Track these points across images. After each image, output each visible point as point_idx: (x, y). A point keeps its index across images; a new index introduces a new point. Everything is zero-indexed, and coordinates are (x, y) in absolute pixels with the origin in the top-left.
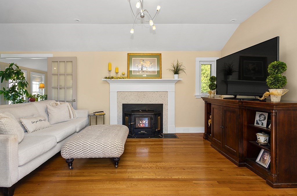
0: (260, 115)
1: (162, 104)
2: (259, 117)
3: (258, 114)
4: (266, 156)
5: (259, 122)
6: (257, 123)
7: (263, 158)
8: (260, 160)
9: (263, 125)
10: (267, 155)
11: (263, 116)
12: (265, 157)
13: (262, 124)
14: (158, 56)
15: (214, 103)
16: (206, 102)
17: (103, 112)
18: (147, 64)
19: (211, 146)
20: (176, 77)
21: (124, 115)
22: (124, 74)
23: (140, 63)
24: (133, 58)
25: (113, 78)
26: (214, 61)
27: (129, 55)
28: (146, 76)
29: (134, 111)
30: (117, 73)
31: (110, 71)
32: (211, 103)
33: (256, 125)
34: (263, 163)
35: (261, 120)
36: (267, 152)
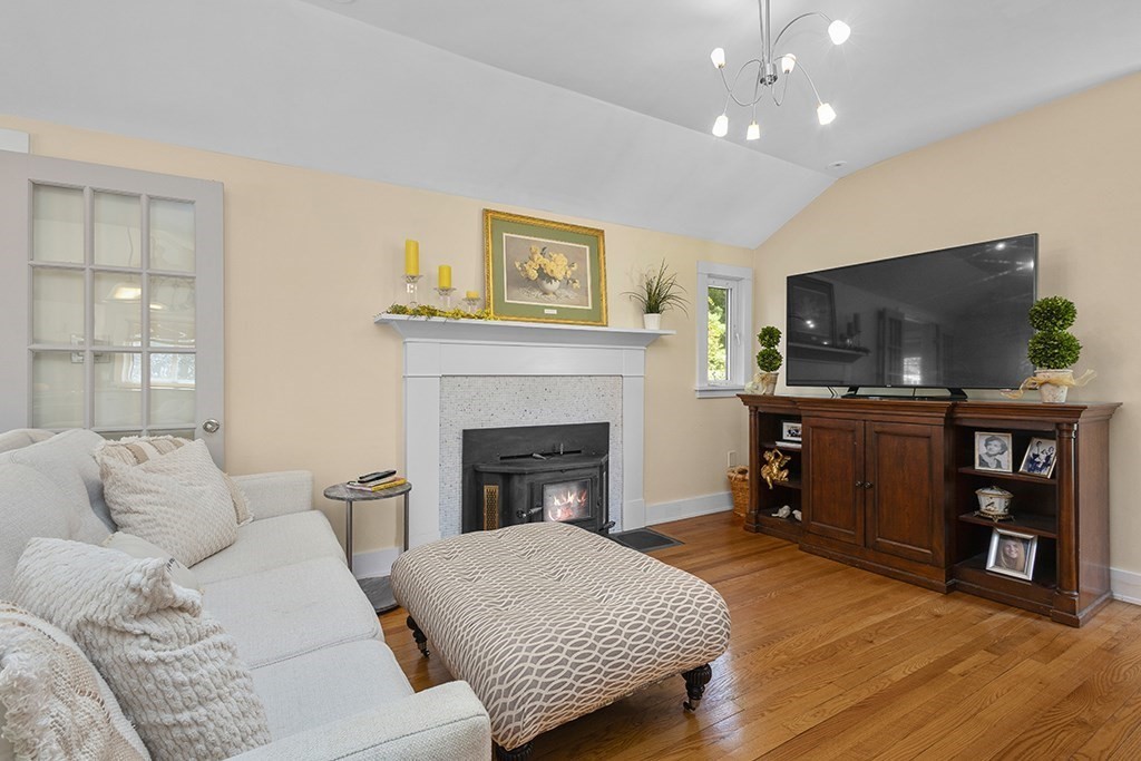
0: (988, 441)
1: (607, 425)
2: (986, 445)
3: (980, 438)
4: (1013, 549)
5: (986, 458)
6: (983, 462)
7: (1005, 555)
8: (997, 563)
9: (1000, 467)
10: (1015, 546)
11: (995, 442)
12: (1011, 551)
13: (999, 464)
14: (594, 237)
15: (819, 414)
16: (754, 411)
17: (396, 475)
18: (558, 266)
19: (801, 549)
20: (653, 323)
21: (473, 479)
22: (473, 300)
23: (533, 260)
24: (505, 234)
25: (432, 313)
26: (738, 280)
27: (493, 219)
28: (555, 312)
29: (512, 457)
30: (445, 291)
31: (413, 277)
32: (803, 413)
33: (977, 467)
34: (1014, 569)
35: (992, 453)
36: (1012, 538)
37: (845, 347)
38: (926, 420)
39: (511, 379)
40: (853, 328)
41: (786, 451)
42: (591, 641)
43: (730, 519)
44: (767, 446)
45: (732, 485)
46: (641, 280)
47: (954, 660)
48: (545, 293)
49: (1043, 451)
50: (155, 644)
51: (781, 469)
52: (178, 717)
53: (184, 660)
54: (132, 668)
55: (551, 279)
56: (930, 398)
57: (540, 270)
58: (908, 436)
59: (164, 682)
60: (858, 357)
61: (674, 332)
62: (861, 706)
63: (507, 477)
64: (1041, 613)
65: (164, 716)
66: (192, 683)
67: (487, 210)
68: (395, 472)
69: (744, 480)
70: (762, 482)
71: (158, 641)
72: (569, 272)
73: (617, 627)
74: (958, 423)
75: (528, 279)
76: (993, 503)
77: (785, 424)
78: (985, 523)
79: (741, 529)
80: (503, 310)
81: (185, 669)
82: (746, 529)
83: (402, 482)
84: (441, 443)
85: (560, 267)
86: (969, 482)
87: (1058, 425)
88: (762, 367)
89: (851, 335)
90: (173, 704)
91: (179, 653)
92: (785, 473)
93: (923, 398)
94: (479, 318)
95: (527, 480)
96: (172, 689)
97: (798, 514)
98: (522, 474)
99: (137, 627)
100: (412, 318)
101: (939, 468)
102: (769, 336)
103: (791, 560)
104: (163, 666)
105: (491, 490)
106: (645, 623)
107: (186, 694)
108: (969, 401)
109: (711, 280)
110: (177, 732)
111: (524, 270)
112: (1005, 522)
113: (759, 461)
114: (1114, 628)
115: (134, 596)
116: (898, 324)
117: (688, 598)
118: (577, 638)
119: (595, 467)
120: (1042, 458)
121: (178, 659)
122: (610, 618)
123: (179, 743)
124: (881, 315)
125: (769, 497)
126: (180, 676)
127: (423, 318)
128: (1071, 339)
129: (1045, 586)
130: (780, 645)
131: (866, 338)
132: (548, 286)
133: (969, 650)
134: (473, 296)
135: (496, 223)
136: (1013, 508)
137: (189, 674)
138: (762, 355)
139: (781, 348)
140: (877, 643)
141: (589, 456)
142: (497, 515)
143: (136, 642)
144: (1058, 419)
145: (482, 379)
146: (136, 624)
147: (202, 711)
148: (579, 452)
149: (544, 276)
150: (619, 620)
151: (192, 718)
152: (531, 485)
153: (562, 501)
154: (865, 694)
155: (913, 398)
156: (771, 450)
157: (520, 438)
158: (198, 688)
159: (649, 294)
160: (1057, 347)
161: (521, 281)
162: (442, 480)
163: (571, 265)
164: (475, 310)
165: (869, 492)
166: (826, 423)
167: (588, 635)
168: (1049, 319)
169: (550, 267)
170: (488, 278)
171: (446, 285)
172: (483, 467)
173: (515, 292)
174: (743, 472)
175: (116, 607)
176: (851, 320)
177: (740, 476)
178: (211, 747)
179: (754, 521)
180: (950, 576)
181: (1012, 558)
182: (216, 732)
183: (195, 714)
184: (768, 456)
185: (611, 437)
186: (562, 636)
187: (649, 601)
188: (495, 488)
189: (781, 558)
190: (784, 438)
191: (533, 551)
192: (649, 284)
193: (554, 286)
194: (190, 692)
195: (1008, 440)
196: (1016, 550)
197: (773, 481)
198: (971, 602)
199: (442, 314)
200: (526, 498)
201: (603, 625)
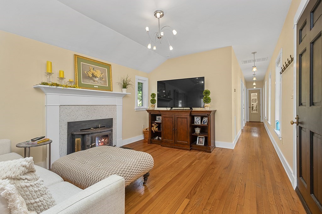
0: (197, 118)
1: (112, 119)
3: (195, 118)
5: (196, 122)
6: (196, 123)
8: (198, 143)
13: (198, 123)
14: (108, 66)
15: (165, 114)
16: (150, 114)
17: (45, 138)
18: (98, 73)
19: (161, 146)
20: (124, 91)
21: (71, 137)
22: (72, 82)
23: (90, 71)
24: (81, 63)
25: (57, 85)
26: (145, 81)
27: (77, 57)
28: (97, 87)
29: (84, 130)
30: (62, 79)
31: (50, 73)
32: (162, 114)
33: (195, 124)
34: (201, 143)
35: (197, 121)
36: (201, 137)
37: (168, 98)
38: (186, 114)
39: (84, 106)
40: (169, 94)
41: (157, 123)
42: (126, 170)
43: (144, 141)
44: (153, 122)
45: (144, 133)
46: (121, 79)
47: (193, 162)
48: (94, 81)
49: (205, 119)
50: (29, 181)
51: (156, 128)
52: (36, 200)
53: (37, 185)
54: (22, 189)
55: (96, 77)
56: (187, 110)
57: (93, 74)
58: (183, 118)
59: (32, 191)
60: (170, 101)
61: (130, 94)
62: (178, 174)
63: (83, 135)
64: (206, 151)
65: (31, 201)
66: (39, 190)
67: (76, 55)
68: (45, 137)
69: (147, 131)
70: (152, 131)
71: (29, 180)
72: (101, 76)
73: (131, 166)
74: (192, 115)
75: (89, 77)
76: (198, 131)
77: (157, 117)
78: (196, 135)
79: (147, 143)
80: (81, 86)
81: (37, 187)
82: (148, 143)
83: (48, 140)
84: (60, 126)
85: (98, 74)
86: (194, 127)
87: (208, 114)
88: (152, 103)
89: (169, 96)
90: (34, 197)
91: (35, 183)
92: (157, 129)
93: (185, 110)
94: (74, 87)
95: (90, 135)
96: (34, 193)
97: (160, 138)
98: (89, 134)
99: (24, 177)
100: (51, 87)
101: (189, 124)
102: (153, 95)
103: (158, 149)
104: (31, 187)
105: (78, 140)
106: (137, 164)
107: (38, 194)
108: (193, 110)
109: (139, 80)
110: (35, 205)
111: (88, 74)
112: (200, 134)
113: (151, 126)
114: (216, 152)
115: (24, 168)
116: (178, 93)
117: (145, 157)
118: (122, 170)
119: (110, 130)
120: (205, 121)
121: (35, 185)
122: (129, 164)
123: (35, 208)
124: (174, 91)
125: (153, 134)
126: (36, 189)
127: (55, 87)
128: (210, 98)
129: (206, 146)
130: (161, 167)
131: (172, 96)
132: (95, 79)
133: (195, 160)
134: (71, 80)
135: (78, 59)
136: (201, 132)
137: (38, 188)
138: (152, 100)
139: (156, 98)
140: (179, 162)
141: (107, 128)
142: (80, 147)
143: (24, 181)
144: (208, 113)
145: (74, 106)
146: (24, 176)
147: (42, 198)
148: (104, 127)
149: (94, 76)
150: (131, 164)
151: (39, 200)
152: (92, 137)
153: (101, 141)
154: (179, 172)
155: (183, 110)
156: (154, 123)
157: (86, 124)
158: (41, 192)
159: (124, 83)
160: (207, 99)
161: (86, 77)
162: (60, 138)
163: (102, 74)
164: (73, 85)
165: (176, 131)
166: (167, 116)
167: (125, 169)
168: (206, 94)
169: (95, 74)
170: (76, 75)
171: (62, 76)
172: (75, 133)
173: (85, 80)
174: (147, 129)
175: (19, 172)
176: (169, 92)
177: (146, 130)
178: (45, 207)
179: (150, 141)
180: (190, 147)
181: (200, 141)
182: (46, 203)
183: (40, 199)
184: (153, 125)
185: (113, 122)
186: (119, 170)
187: (137, 159)
188: (80, 139)
189: (156, 149)
190: (157, 120)
191: (100, 154)
192: (124, 81)
193: (97, 79)
194: (39, 193)
195: (200, 118)
196: (201, 140)
197: (154, 131)
198: (194, 151)
199: (61, 86)
200: (90, 141)
201: (128, 166)
